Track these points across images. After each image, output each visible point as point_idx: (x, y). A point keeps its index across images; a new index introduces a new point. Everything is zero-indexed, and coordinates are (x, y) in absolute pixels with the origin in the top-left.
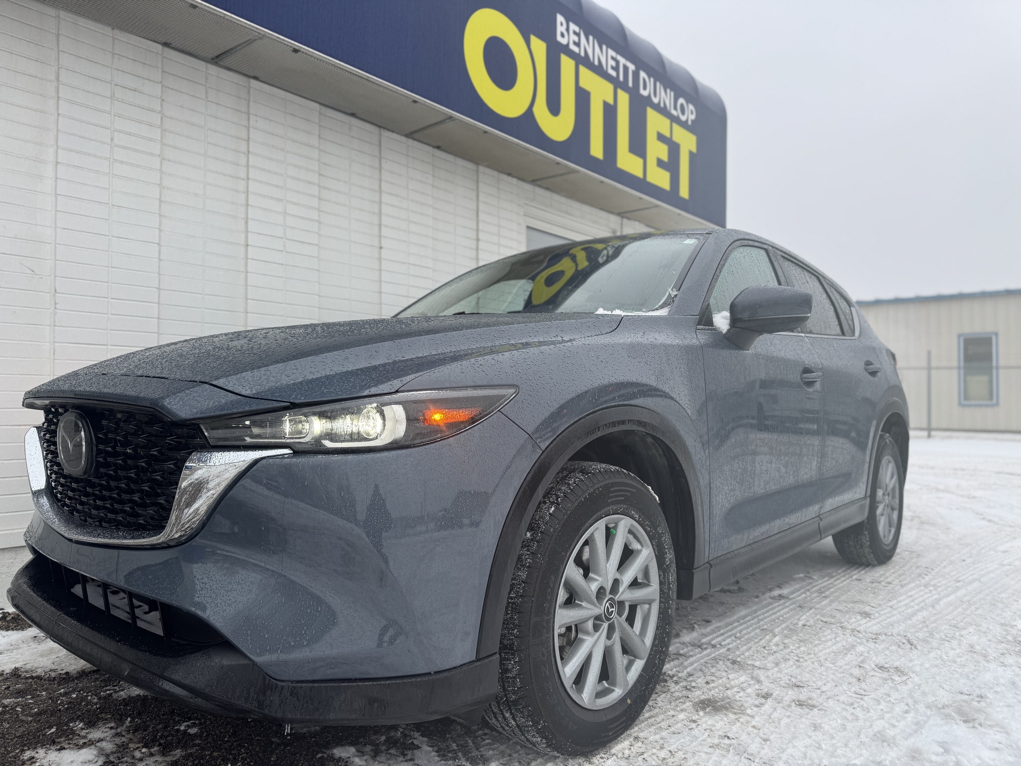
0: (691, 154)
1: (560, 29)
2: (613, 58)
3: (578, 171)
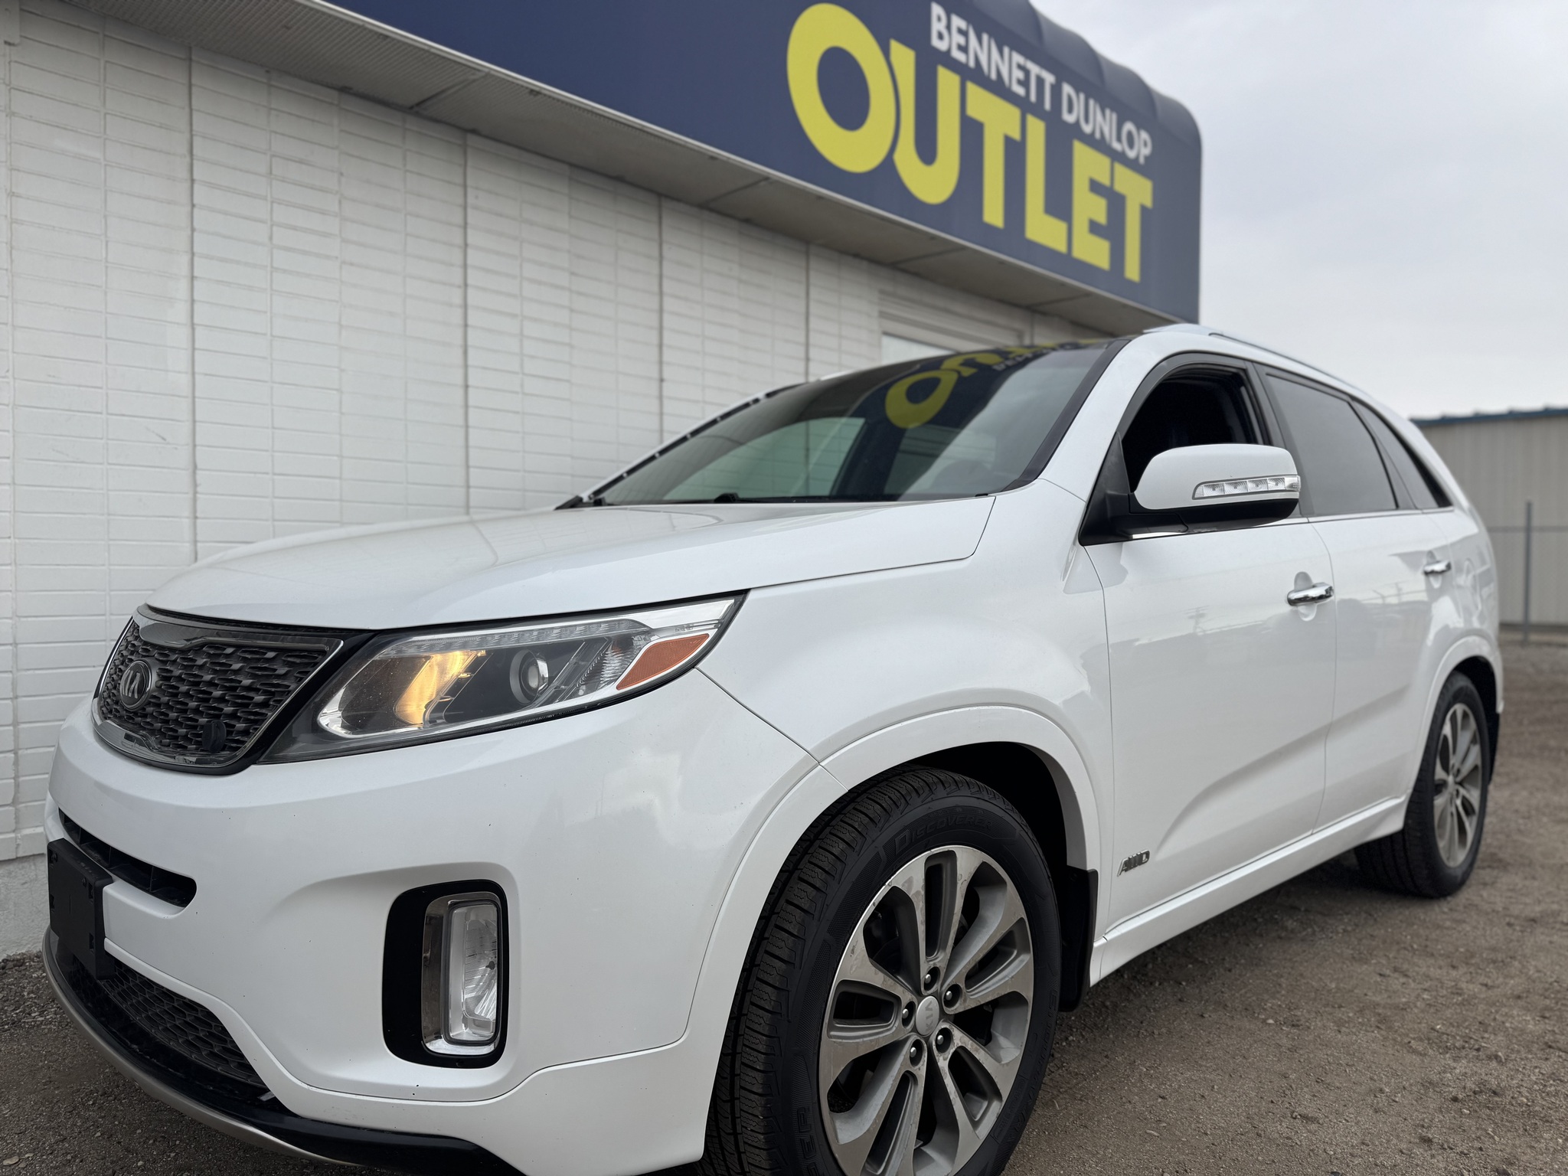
0: (1144, 209)
1: (937, 26)
2: (1020, 67)
3: (964, 248)
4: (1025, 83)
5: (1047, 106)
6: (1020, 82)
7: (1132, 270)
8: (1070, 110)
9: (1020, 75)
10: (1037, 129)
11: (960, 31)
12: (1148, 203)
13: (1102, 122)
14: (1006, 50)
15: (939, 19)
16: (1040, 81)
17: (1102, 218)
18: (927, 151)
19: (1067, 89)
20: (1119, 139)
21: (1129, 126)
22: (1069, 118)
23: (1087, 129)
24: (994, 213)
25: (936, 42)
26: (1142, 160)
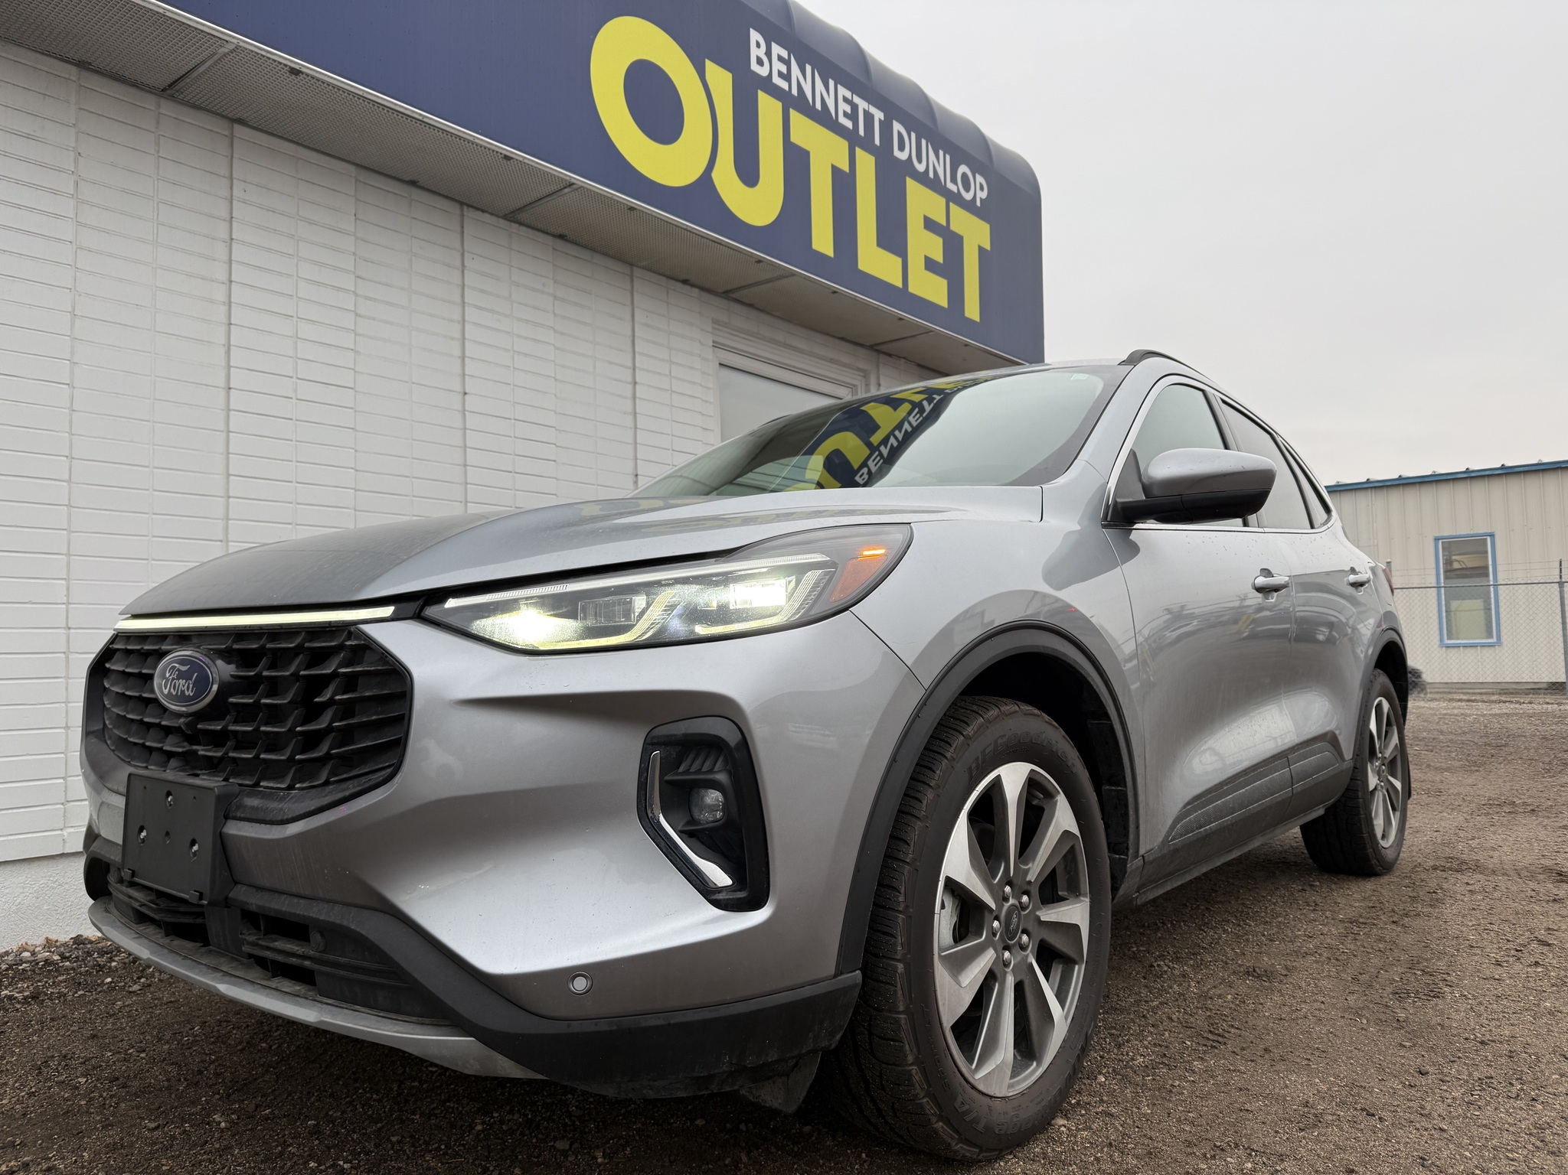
0: (981, 249)
1: (755, 52)
2: (845, 100)
3: (793, 274)
4: (853, 116)
5: (877, 142)
6: (845, 114)
7: (972, 310)
8: (902, 148)
9: (848, 109)
10: (866, 164)
11: (780, 58)
12: (987, 246)
13: (936, 163)
14: (831, 83)
15: (758, 45)
16: (869, 117)
17: (939, 257)
18: (749, 173)
19: (897, 127)
20: (954, 180)
21: (963, 169)
22: (903, 156)
23: (921, 168)
24: (823, 240)
25: (754, 67)
26: (978, 203)
